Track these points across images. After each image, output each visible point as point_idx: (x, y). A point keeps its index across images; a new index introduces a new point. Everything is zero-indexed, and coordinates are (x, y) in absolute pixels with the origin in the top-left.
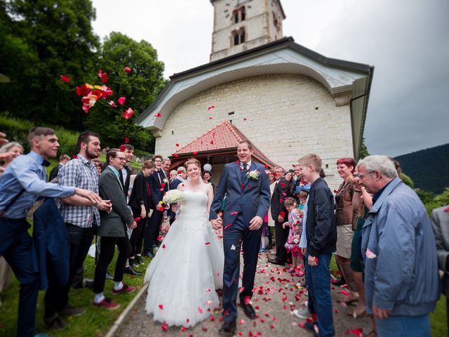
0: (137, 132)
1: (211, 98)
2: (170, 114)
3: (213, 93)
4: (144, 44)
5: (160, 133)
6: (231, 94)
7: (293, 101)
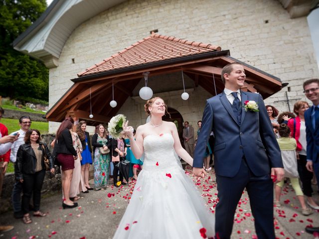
0: (29, 78)
1: (124, 14)
2: (68, 38)
3: (126, 9)
5: (55, 62)
6: (152, 8)
7: (235, 14)
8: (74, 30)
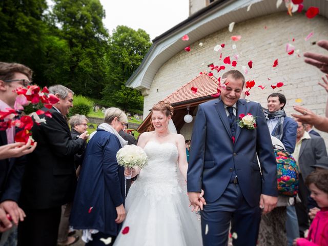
1: (190, 54)
2: (155, 75)
4: (141, 31)
5: (147, 92)
6: (210, 47)
7: (281, 41)
8: (159, 69)
